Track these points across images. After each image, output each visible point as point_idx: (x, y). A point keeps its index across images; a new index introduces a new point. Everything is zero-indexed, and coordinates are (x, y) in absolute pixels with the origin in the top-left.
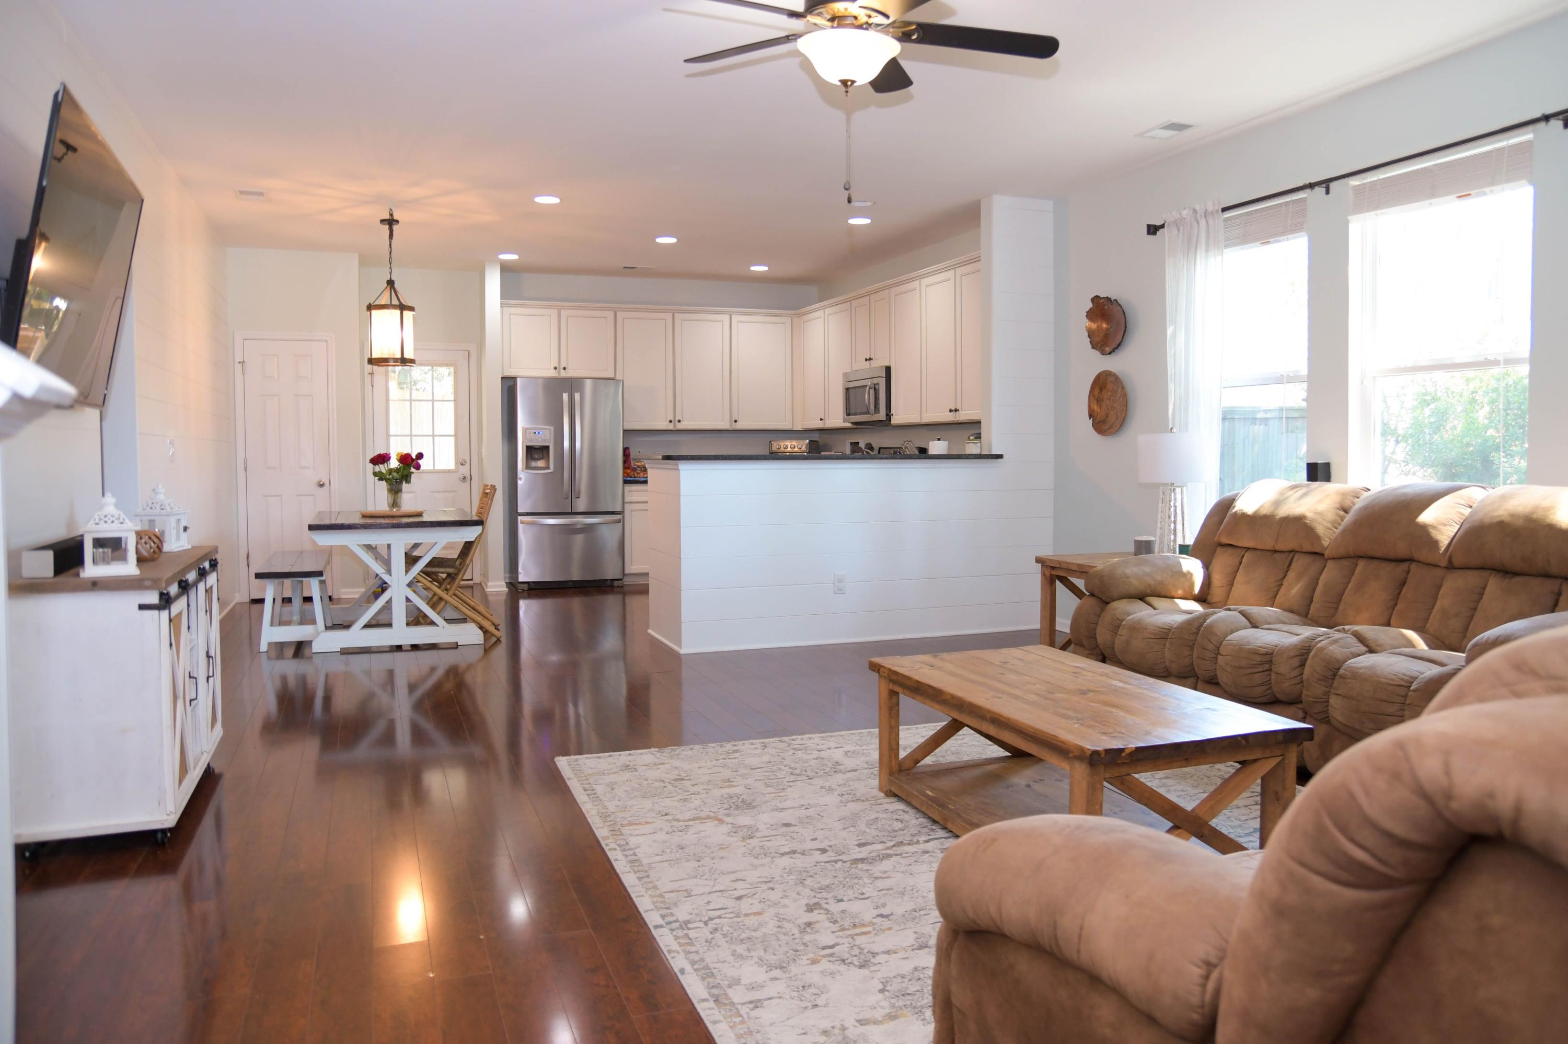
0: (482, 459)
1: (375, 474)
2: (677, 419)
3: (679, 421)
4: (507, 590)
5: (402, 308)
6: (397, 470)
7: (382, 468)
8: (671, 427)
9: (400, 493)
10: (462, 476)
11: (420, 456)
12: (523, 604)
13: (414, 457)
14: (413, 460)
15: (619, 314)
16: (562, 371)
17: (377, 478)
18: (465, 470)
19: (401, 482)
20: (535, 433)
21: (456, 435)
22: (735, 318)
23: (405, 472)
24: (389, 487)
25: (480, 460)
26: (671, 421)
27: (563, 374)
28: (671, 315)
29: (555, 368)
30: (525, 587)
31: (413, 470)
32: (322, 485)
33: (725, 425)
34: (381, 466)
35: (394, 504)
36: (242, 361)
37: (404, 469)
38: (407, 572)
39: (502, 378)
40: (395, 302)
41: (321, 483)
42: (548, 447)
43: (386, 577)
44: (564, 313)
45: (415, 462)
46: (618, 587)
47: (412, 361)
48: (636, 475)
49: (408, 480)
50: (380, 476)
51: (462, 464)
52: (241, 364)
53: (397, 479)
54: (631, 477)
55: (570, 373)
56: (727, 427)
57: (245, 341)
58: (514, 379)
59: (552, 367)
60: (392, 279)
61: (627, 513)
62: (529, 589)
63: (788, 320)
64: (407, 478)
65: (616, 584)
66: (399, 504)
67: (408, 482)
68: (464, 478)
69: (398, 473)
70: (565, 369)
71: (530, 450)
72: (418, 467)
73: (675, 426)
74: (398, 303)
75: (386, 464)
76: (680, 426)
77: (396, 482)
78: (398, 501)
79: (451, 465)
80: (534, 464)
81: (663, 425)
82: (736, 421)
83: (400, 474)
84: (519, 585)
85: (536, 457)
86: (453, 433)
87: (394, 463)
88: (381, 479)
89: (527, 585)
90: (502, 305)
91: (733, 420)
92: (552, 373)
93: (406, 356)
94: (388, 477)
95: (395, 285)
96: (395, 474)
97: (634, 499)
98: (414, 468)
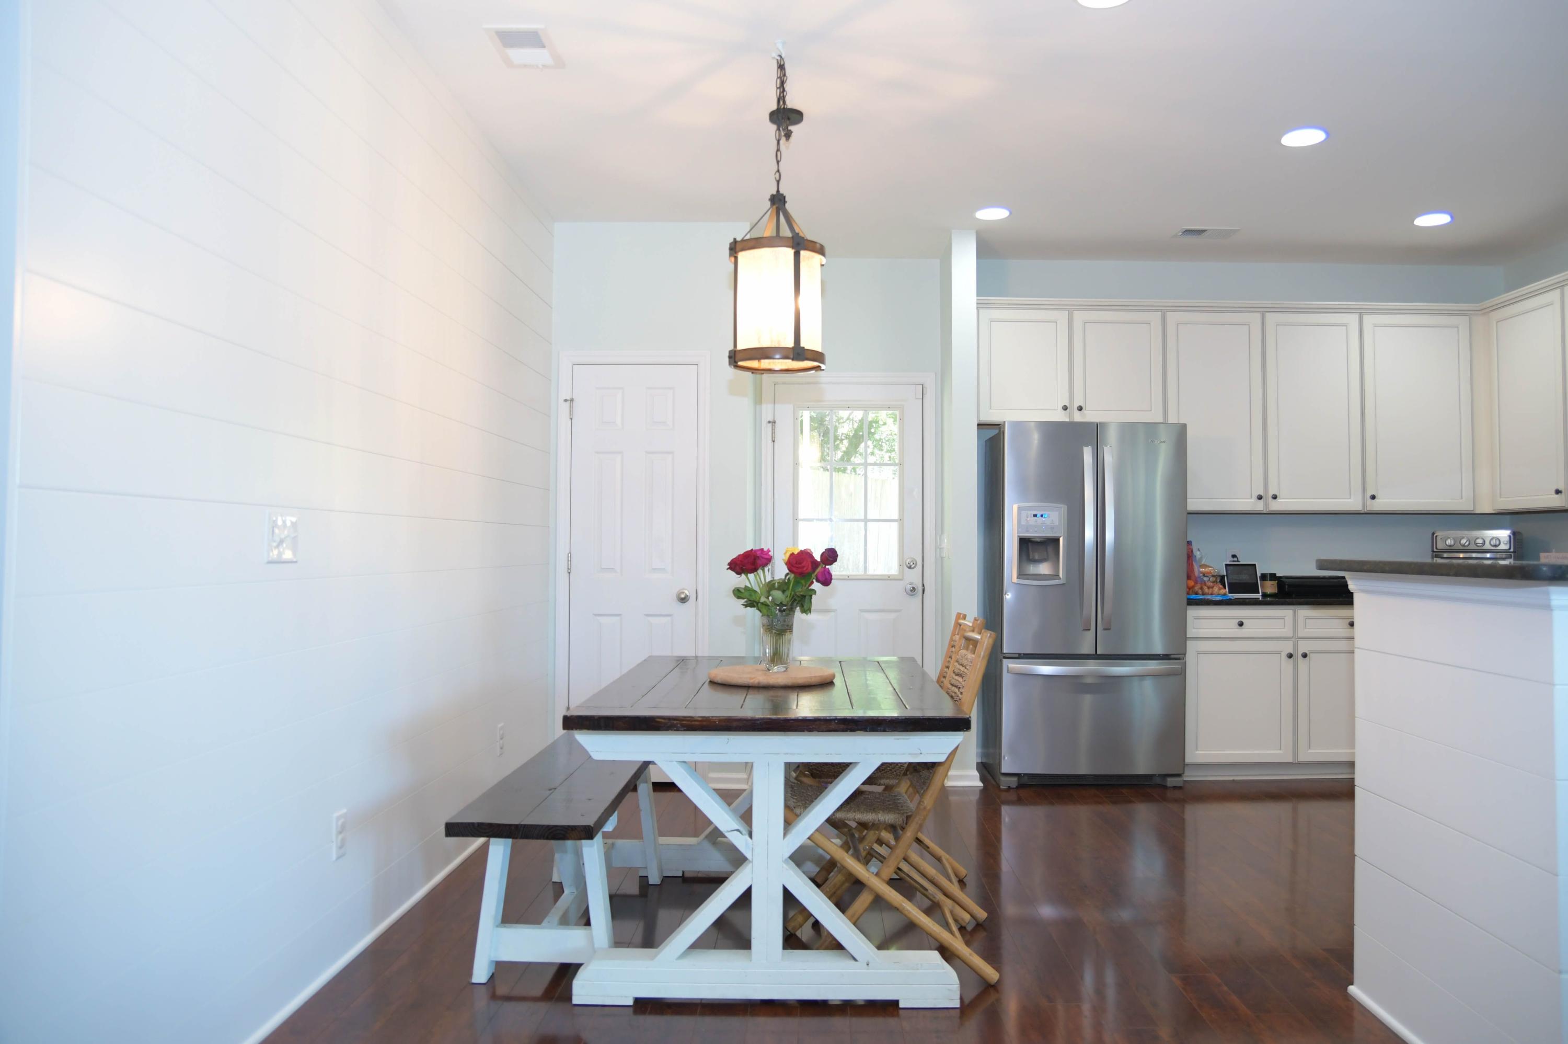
0: (942, 558)
1: (738, 593)
2: (1271, 494)
3: (1275, 497)
4: (981, 784)
5: (799, 244)
6: (783, 586)
7: (750, 580)
8: (1259, 506)
9: (787, 636)
10: (909, 587)
11: (831, 556)
12: (1008, 814)
13: (818, 557)
14: (815, 564)
15: (1172, 317)
16: (1077, 413)
17: (743, 601)
18: (913, 577)
19: (792, 610)
20: (1035, 516)
21: (901, 520)
22: (1370, 320)
23: (800, 591)
24: (765, 621)
25: (940, 560)
26: (1260, 498)
27: (1078, 417)
28: (1258, 316)
29: (1065, 408)
30: (1013, 782)
31: (816, 586)
32: (683, 600)
33: (1353, 503)
34: (751, 576)
35: (777, 657)
36: (569, 398)
37: (797, 583)
38: (788, 824)
39: (980, 425)
40: (786, 232)
41: (683, 596)
42: (1056, 541)
43: (739, 841)
44: (1079, 316)
45: (819, 570)
46: (1175, 788)
47: (818, 356)
48: (1206, 590)
49: (806, 607)
50: (748, 598)
51: (910, 568)
52: (568, 402)
53: (781, 604)
54: (1197, 593)
55: (1089, 416)
56: (1358, 507)
57: (574, 366)
58: (998, 427)
59: (1060, 407)
60: (781, 191)
61: (1190, 658)
62: (1021, 786)
63: (1462, 321)
64: (803, 601)
65: (1171, 782)
66: (785, 657)
67: (806, 610)
68: (913, 590)
69: (784, 591)
70: (1080, 408)
71: (1025, 544)
72: (826, 580)
73: (1266, 505)
74: (789, 234)
75: (760, 571)
76: (1275, 506)
77: (780, 610)
78: (784, 650)
79: (893, 568)
80: (1033, 569)
81: (1247, 503)
82: (1373, 497)
83: (788, 593)
84: (1003, 779)
85: (1037, 557)
86: (896, 517)
87: (779, 570)
88: (751, 604)
89: (1015, 779)
90: (980, 305)
91: (1369, 494)
92: (1060, 417)
93: (806, 343)
94: (763, 600)
95: (787, 206)
96: (778, 594)
97: (1203, 632)
98: (818, 581)
